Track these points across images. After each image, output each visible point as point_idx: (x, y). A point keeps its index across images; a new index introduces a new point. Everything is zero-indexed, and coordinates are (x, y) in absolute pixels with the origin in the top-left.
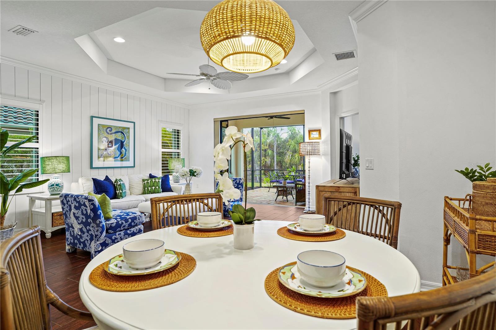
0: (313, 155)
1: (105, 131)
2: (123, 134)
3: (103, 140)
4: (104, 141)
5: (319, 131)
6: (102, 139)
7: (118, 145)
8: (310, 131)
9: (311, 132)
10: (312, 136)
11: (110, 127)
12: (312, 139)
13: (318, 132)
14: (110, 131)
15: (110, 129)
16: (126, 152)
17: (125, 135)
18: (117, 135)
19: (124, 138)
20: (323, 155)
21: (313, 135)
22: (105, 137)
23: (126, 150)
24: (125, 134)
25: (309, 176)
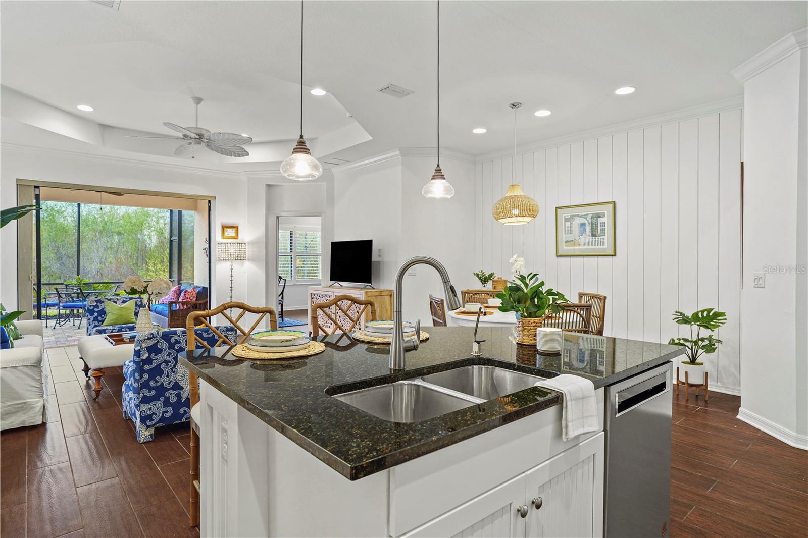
0: (240, 260)
5: (236, 229)
8: (224, 227)
9: (225, 229)
10: (226, 234)
12: (226, 238)
13: (234, 230)
20: (249, 260)
21: (228, 233)
25: (231, 287)
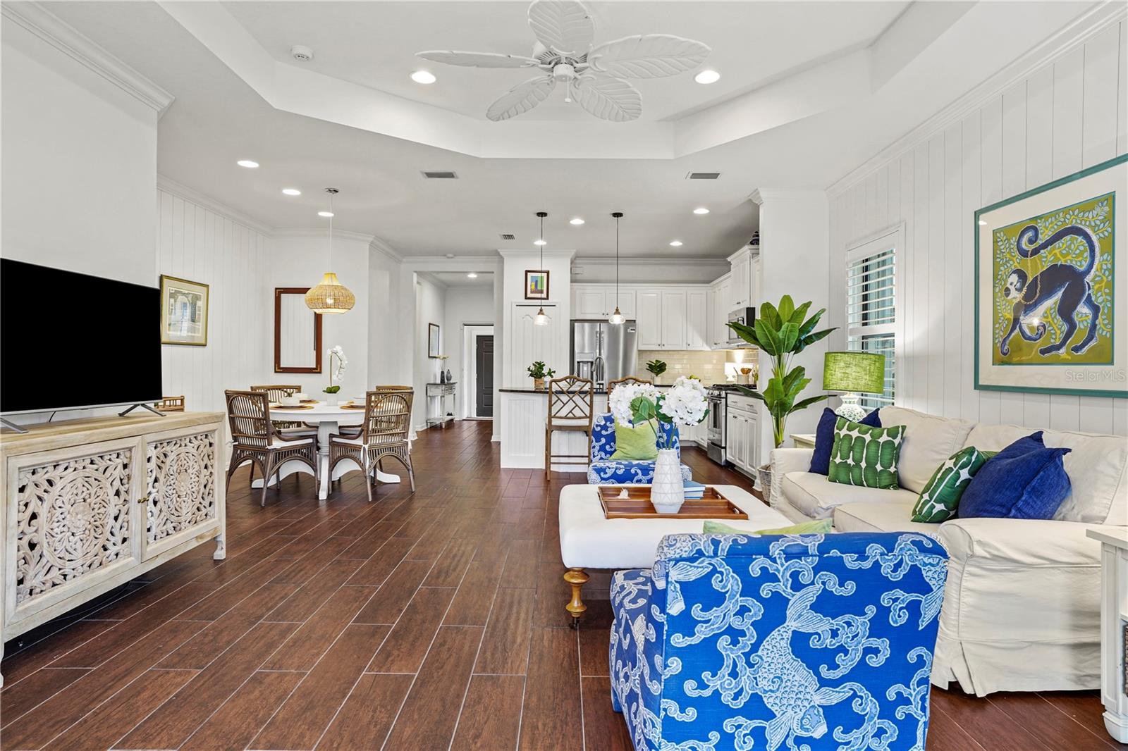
1: (1016, 249)
2: (1080, 238)
3: (1008, 285)
4: (1012, 288)
6: (1006, 281)
7: (1060, 294)
11: (1031, 228)
14: (1031, 242)
15: (1030, 234)
16: (1096, 317)
17: (1094, 238)
18: (1057, 251)
19: (1087, 254)
22: (1014, 272)
23: (1096, 309)
24: (1089, 231)
